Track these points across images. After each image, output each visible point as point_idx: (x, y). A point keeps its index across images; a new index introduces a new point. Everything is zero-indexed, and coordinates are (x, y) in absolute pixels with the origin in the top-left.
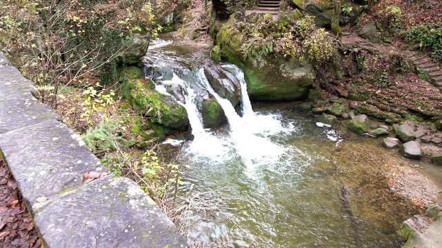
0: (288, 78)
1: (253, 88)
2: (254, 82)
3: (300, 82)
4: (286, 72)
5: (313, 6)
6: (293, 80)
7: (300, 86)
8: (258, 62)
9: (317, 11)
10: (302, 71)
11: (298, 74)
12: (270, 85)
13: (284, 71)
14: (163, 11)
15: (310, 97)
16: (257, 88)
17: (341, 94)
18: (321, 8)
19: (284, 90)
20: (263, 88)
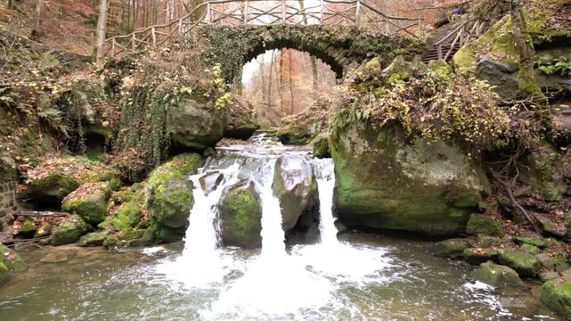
0: (418, 182)
1: (345, 194)
2: (348, 183)
3: (449, 194)
4: (412, 170)
5: (490, 63)
6: (431, 187)
7: (452, 204)
8: (353, 144)
9: (498, 72)
10: (447, 168)
11: (439, 174)
12: (381, 193)
13: (405, 164)
14: (307, 117)
15: (470, 227)
16: (354, 195)
17: (547, 228)
18: (506, 66)
19: (414, 209)
20: (367, 198)
